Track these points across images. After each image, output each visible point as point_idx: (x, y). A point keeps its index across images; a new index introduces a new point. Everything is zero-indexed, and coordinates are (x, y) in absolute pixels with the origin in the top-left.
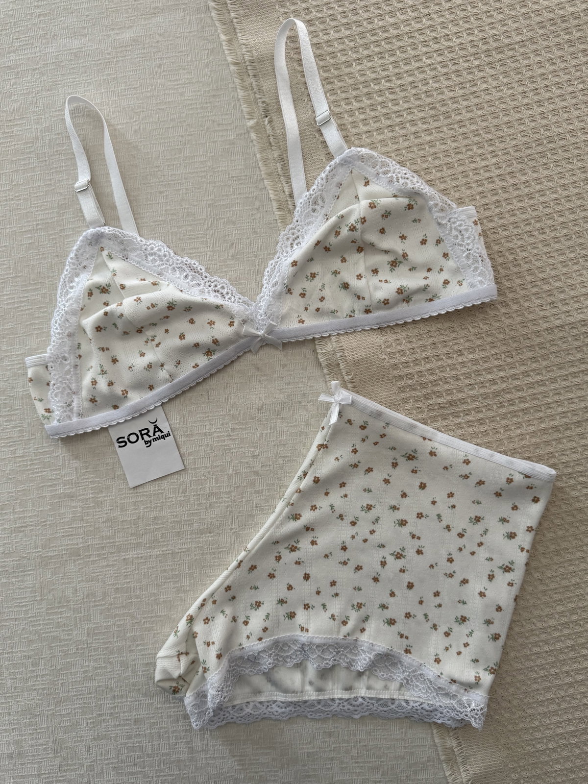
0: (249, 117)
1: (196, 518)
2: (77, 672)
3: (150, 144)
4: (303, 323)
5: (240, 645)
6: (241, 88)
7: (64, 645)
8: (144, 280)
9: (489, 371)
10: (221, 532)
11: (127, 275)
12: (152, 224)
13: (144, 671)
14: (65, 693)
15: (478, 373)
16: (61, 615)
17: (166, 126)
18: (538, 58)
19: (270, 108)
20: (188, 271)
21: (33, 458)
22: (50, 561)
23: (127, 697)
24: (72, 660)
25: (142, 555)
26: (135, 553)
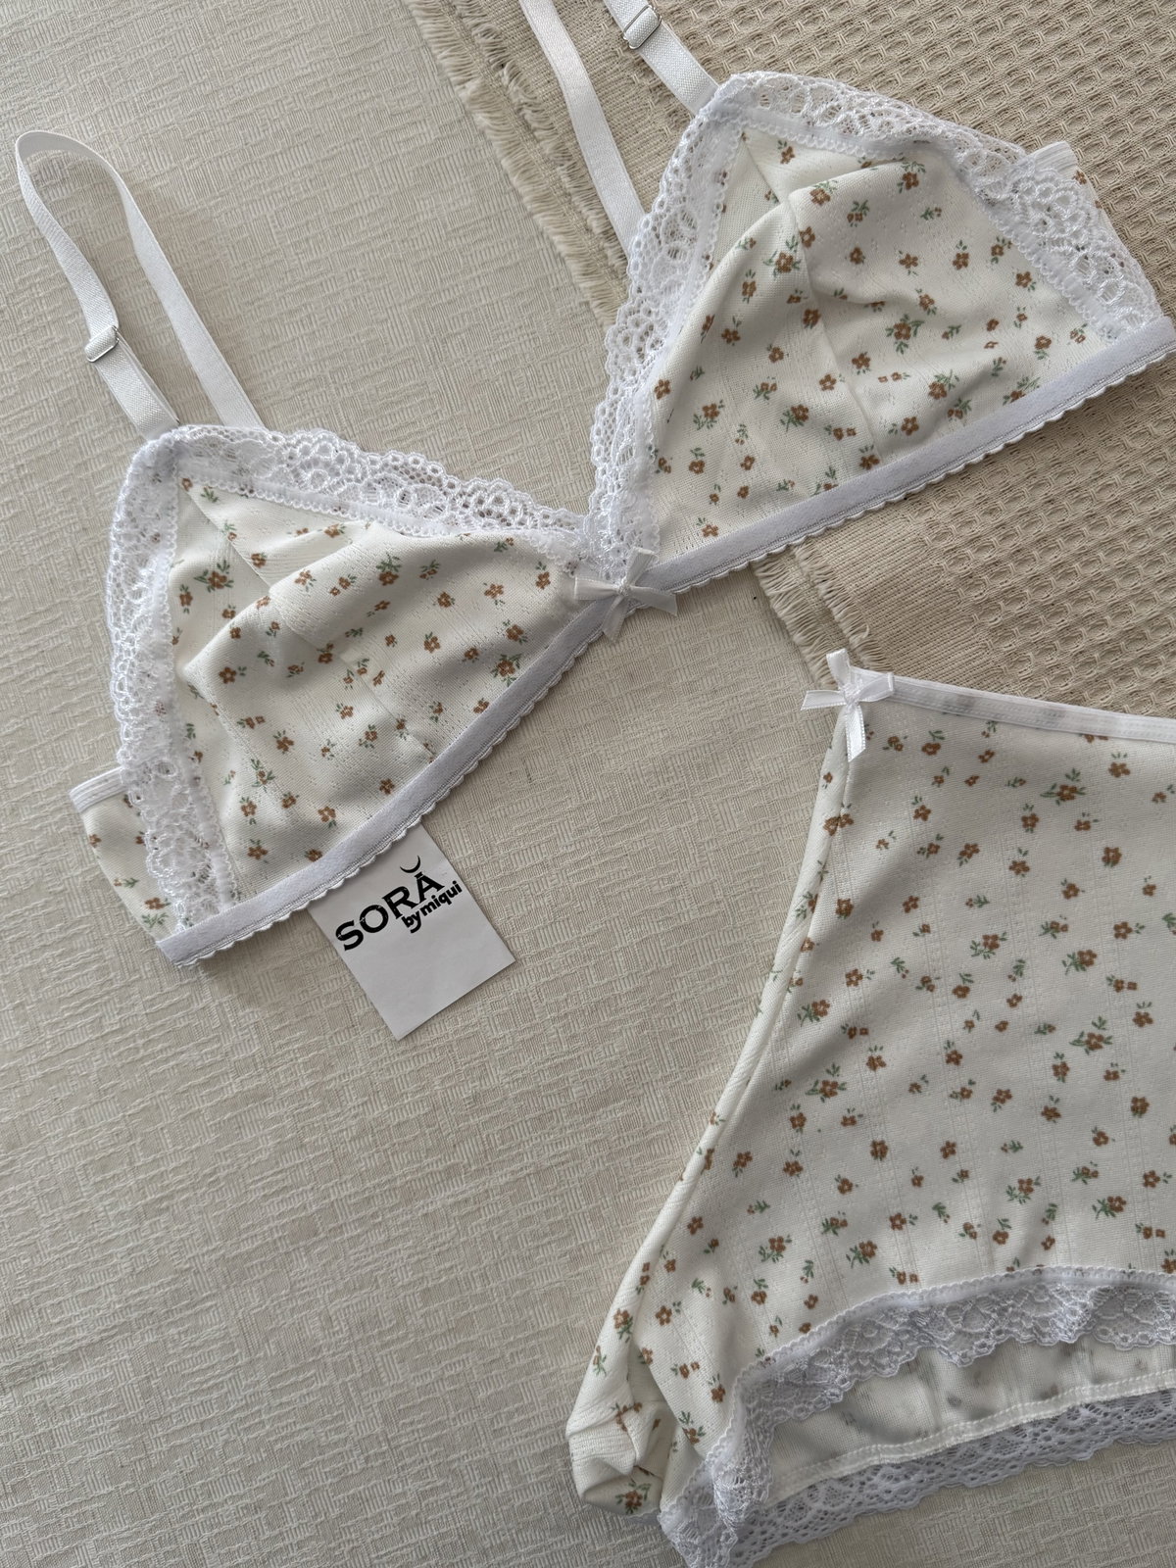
0: (460, 78)
1: (572, 1073)
2: (380, 1514)
3: (241, 205)
4: (715, 534)
5: (760, 1353)
6: (424, 14)
7: (332, 1459)
8: (305, 531)
10: (641, 1091)
11: (262, 529)
12: (291, 393)
13: (541, 1473)
16: (307, 1386)
17: (268, 153)
19: (505, 44)
20: (405, 483)
21: (148, 1028)
22: (249, 1264)
23: (515, 1545)
24: (361, 1488)
25: (465, 1196)
26: (448, 1193)
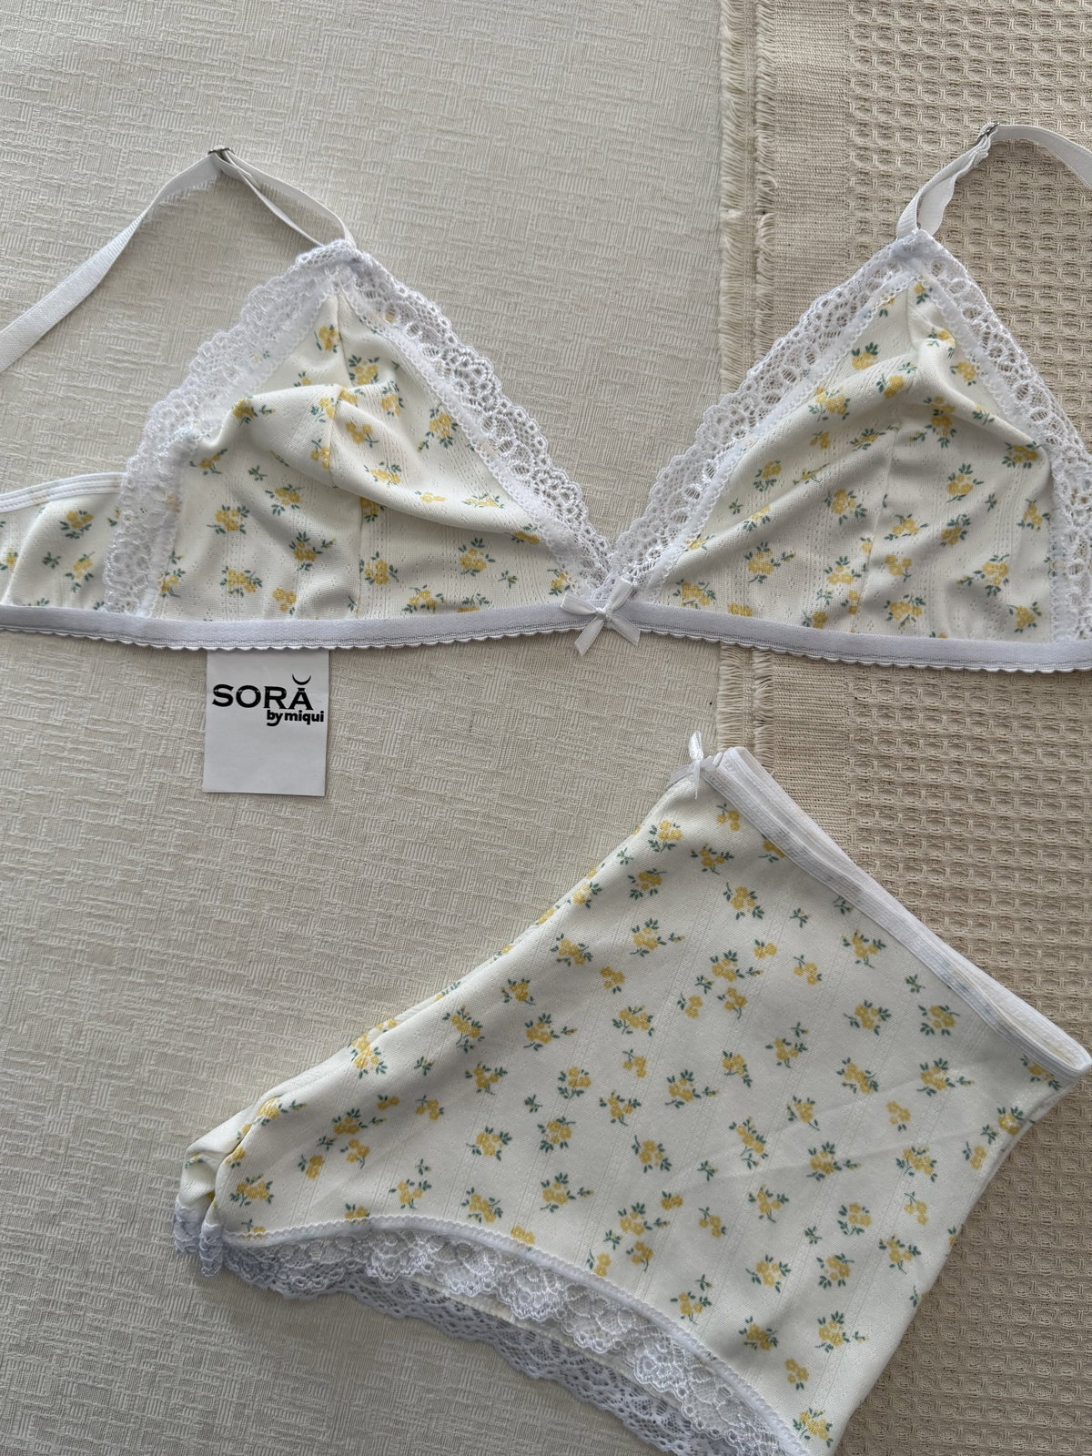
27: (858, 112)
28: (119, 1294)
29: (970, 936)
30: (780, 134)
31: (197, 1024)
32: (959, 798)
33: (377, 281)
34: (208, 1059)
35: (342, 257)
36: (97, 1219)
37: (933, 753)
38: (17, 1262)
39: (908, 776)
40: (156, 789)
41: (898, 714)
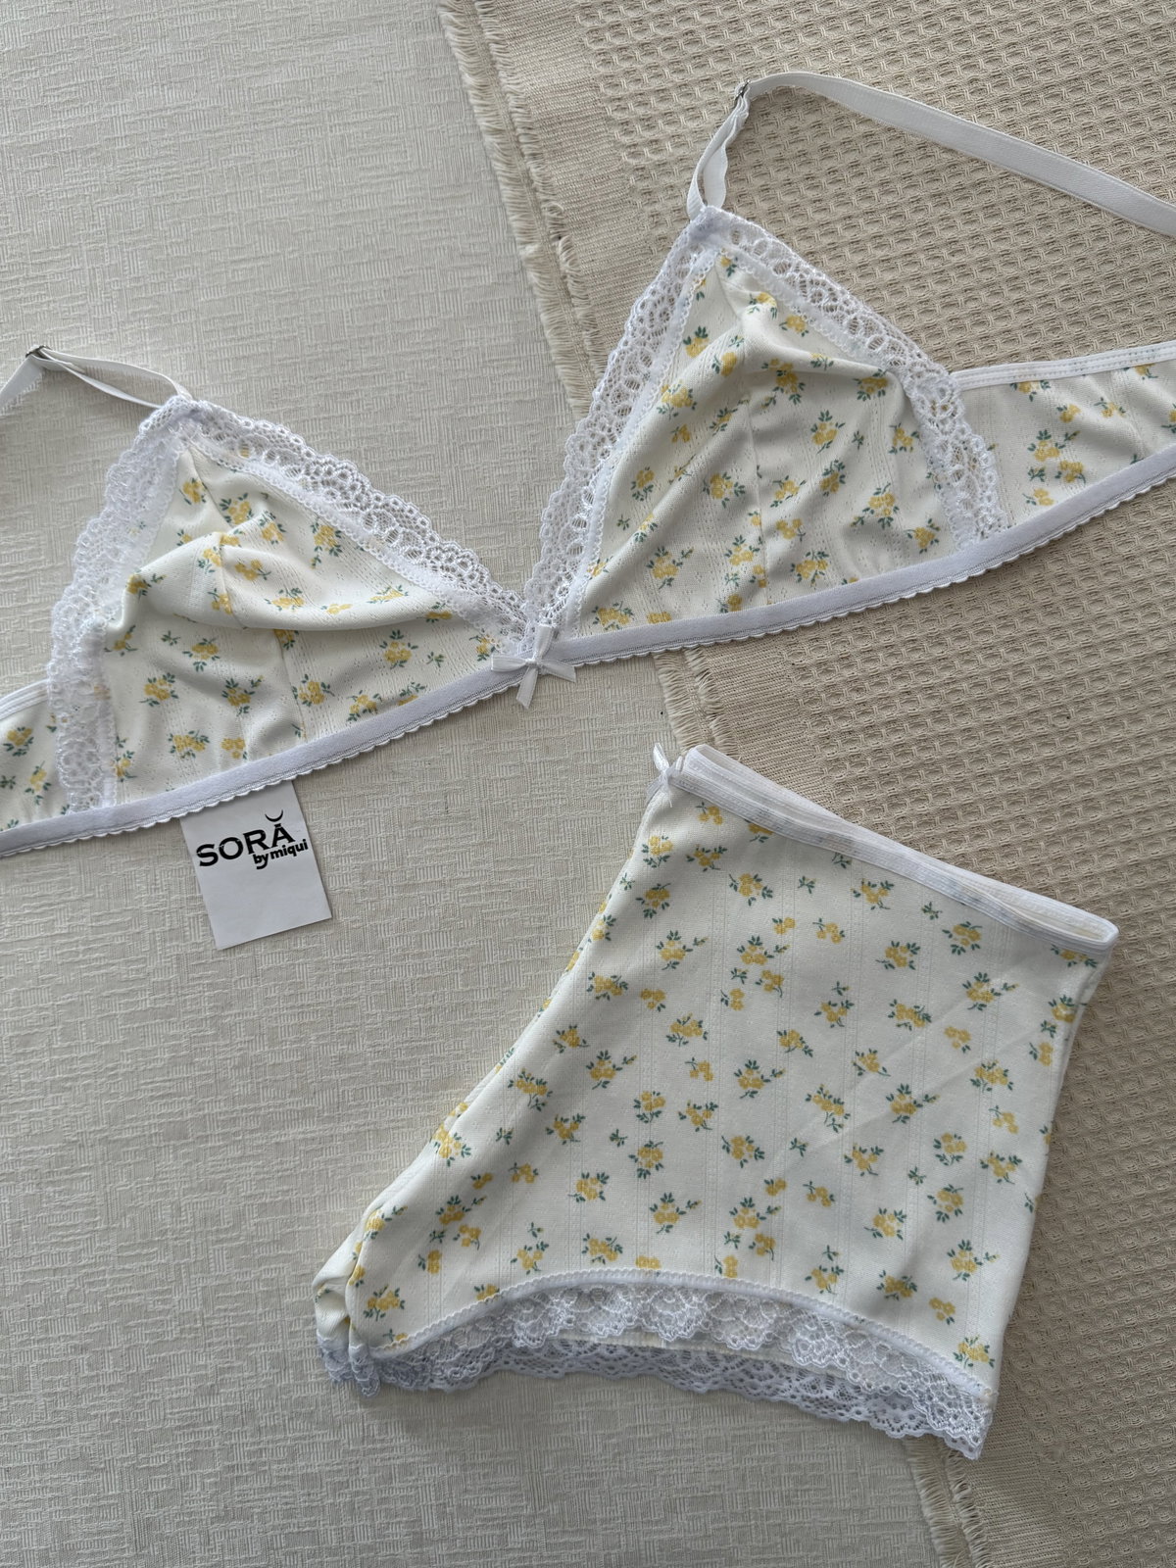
0: (524, 240)
2: (182, 1378)
3: (324, 297)
6: (507, 181)
7: (154, 1324)
9: (1021, 745)
13: (321, 1375)
14: (157, 1423)
15: (999, 750)
16: (148, 1260)
17: (357, 261)
18: (1108, 113)
19: (565, 221)
21: (91, 938)
22: (125, 1149)
23: (285, 1430)
24: (172, 1353)
25: (313, 1135)
26: (301, 1130)
27: (615, 113)
28: (295, 1439)
29: (970, 850)
30: (550, 159)
31: (285, 1166)
32: (918, 725)
33: (221, 422)
34: (306, 1196)
35: (180, 412)
36: (252, 1377)
37: (880, 691)
38: (192, 1440)
39: (864, 720)
40: (174, 961)
41: (837, 666)
